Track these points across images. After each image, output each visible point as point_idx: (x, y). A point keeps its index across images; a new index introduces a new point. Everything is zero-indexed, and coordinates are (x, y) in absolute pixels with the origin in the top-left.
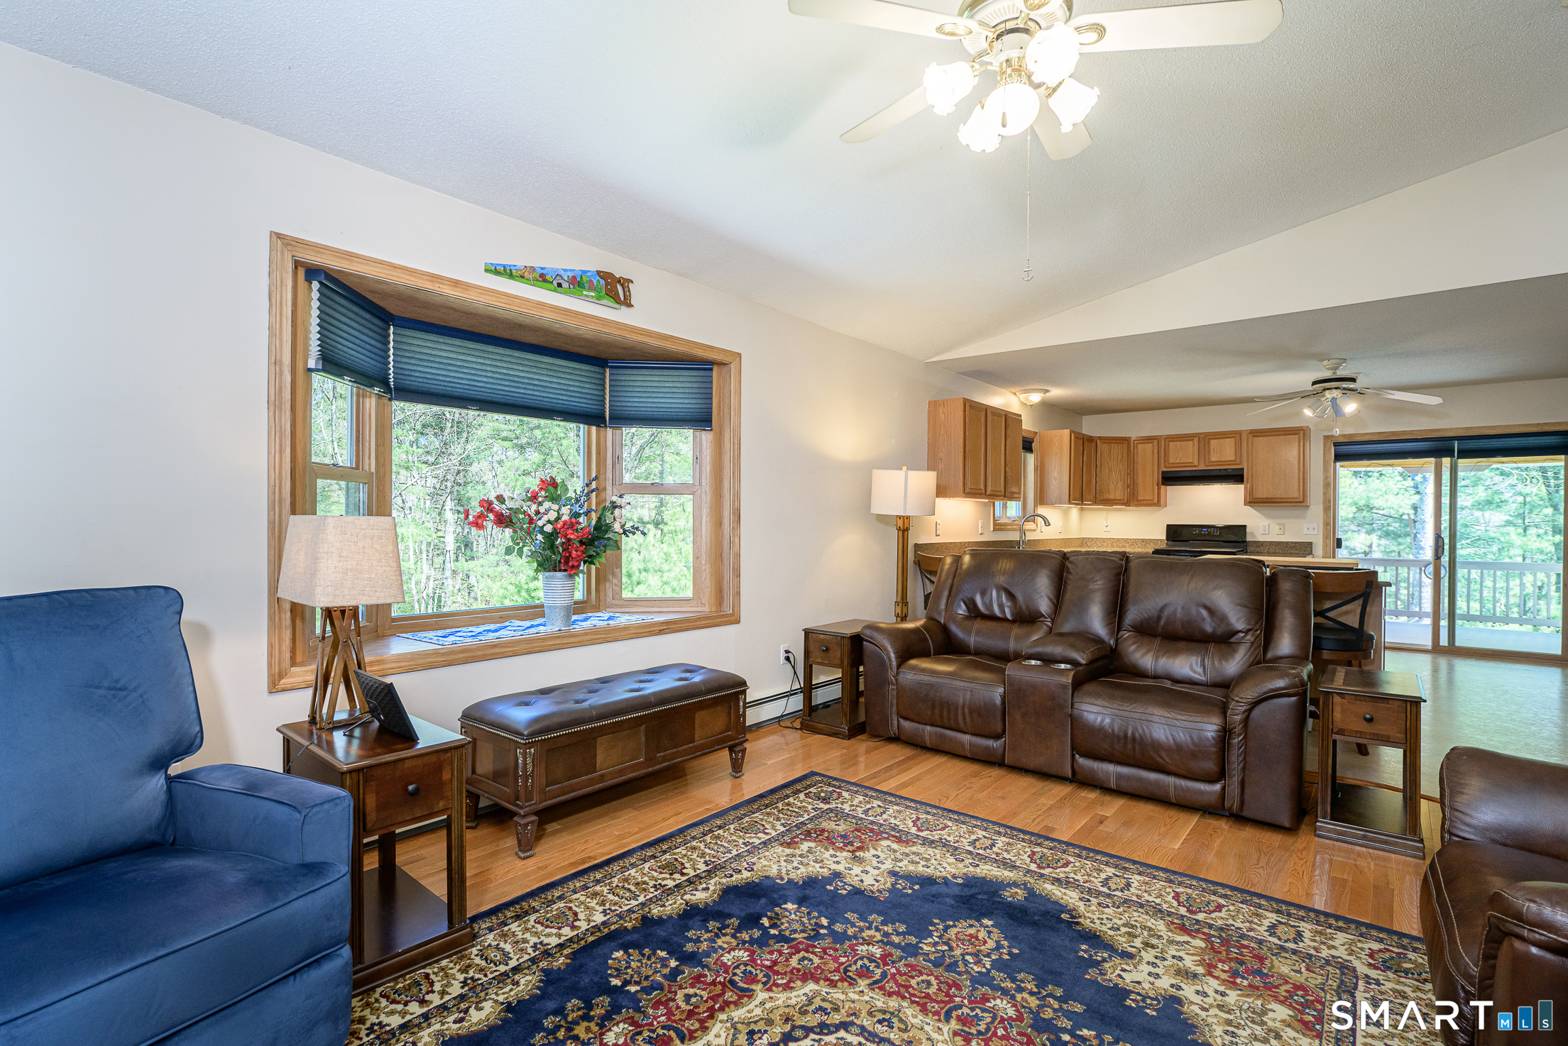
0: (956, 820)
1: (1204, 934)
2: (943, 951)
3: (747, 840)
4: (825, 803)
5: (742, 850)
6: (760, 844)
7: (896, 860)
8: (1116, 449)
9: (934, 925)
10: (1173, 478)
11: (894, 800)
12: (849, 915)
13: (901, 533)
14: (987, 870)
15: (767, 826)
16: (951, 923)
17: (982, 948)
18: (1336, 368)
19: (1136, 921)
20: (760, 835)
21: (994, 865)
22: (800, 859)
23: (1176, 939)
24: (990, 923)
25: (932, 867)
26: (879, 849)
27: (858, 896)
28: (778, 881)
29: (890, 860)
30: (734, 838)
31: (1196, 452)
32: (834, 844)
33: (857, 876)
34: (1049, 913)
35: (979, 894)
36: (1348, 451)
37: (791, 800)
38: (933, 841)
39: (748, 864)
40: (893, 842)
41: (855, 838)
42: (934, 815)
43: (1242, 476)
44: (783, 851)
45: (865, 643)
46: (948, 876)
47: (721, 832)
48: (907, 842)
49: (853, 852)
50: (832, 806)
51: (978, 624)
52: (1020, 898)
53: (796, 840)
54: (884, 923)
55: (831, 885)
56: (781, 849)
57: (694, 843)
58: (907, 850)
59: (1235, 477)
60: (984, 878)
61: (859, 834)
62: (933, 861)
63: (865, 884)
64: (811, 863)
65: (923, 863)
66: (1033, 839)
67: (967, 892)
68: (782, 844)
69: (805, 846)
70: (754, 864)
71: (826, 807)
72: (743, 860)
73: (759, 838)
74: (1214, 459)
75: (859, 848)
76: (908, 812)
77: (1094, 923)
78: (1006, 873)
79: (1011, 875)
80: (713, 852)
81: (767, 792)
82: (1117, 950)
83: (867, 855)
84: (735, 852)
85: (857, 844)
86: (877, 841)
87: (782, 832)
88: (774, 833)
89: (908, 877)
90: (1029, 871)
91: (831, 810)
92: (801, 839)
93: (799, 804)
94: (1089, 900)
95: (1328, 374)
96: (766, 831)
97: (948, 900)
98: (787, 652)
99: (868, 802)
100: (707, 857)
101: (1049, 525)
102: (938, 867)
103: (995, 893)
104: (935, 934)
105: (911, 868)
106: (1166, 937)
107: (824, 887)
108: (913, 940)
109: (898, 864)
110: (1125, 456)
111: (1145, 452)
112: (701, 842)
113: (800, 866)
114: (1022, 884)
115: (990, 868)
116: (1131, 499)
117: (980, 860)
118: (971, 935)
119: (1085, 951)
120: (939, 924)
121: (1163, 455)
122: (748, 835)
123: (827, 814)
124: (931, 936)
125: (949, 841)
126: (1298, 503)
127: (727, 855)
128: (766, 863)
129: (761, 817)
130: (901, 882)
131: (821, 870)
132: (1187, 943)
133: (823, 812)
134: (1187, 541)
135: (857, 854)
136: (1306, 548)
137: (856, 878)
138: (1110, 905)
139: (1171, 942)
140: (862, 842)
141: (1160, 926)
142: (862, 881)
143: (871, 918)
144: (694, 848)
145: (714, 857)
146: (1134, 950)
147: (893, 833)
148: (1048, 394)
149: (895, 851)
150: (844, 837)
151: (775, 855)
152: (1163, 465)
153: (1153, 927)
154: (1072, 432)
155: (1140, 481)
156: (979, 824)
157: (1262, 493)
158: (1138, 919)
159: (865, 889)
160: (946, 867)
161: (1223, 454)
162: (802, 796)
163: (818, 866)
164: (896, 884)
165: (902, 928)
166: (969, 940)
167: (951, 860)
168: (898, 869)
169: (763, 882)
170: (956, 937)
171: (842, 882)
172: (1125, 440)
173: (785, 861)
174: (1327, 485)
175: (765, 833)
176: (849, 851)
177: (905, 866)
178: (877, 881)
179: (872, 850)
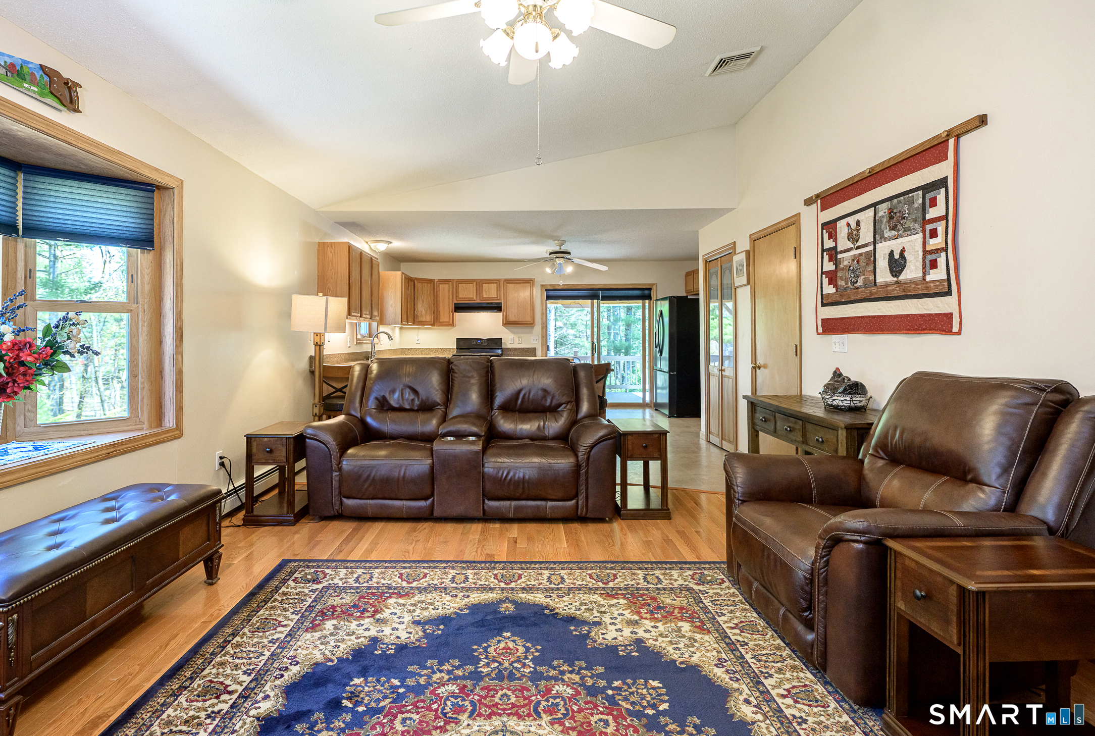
0: (429, 567)
1: (621, 594)
2: (497, 667)
3: (270, 638)
4: (317, 583)
5: (273, 649)
6: (286, 637)
7: (409, 611)
8: (427, 287)
9: (476, 650)
10: (461, 308)
11: (371, 565)
12: (410, 669)
13: (317, 348)
14: (476, 598)
15: (280, 619)
16: (485, 645)
17: (518, 654)
18: (560, 246)
19: (584, 600)
20: (279, 629)
21: (479, 592)
22: (333, 638)
23: (612, 603)
24: (509, 634)
25: (440, 608)
26: (392, 608)
27: (405, 651)
28: (329, 664)
29: (405, 613)
30: (255, 640)
31: (475, 291)
32: (352, 615)
33: (391, 635)
34: (536, 613)
35: (486, 616)
36: (553, 294)
37: (283, 589)
38: (425, 588)
39: (288, 659)
40: (397, 598)
41: (365, 604)
42: (410, 568)
43: (501, 307)
44: (313, 636)
45: (307, 440)
46: (456, 610)
47: (238, 639)
48: (407, 595)
49: (373, 616)
50: (325, 584)
51: (391, 415)
52: (512, 610)
53: (317, 622)
54: (441, 663)
55: (377, 650)
56: (309, 636)
57: (218, 659)
58: (412, 601)
59: (497, 308)
60: (480, 604)
61: (366, 600)
62: (437, 603)
63: (403, 638)
64: (345, 637)
65: (431, 607)
66: (487, 565)
67: (479, 617)
68: (307, 630)
69: (329, 625)
70: (295, 657)
71: (320, 586)
72: (281, 657)
73: (281, 632)
74: (485, 296)
75: (376, 612)
76: (390, 571)
77: (566, 610)
78: (491, 595)
79: (494, 595)
80: (244, 661)
81: (255, 588)
82: (590, 623)
83: (386, 614)
84: (268, 654)
85: (371, 609)
86: (384, 601)
87: (298, 620)
88: (292, 624)
89: (429, 622)
90: (503, 589)
91: (327, 588)
92: (321, 621)
93: (295, 591)
94: (551, 596)
95: (557, 249)
96: (282, 623)
97: (470, 629)
98: (221, 458)
99: (353, 573)
100: (242, 667)
101: (392, 339)
102: (444, 606)
103: (495, 612)
104: (482, 657)
105: (426, 614)
106: (606, 604)
107: (372, 653)
108: (471, 668)
109: (414, 614)
110: (432, 292)
111: (444, 290)
112: (224, 655)
113: (338, 644)
114: (506, 599)
115: (478, 595)
116: (436, 321)
117: (467, 591)
118: (504, 648)
119: (575, 630)
120: (478, 649)
121: (455, 292)
122: (267, 633)
123: (326, 592)
124: (480, 660)
125: (436, 585)
126: (530, 324)
127: (261, 658)
128: (305, 652)
129: (267, 613)
130: (427, 627)
131: (359, 641)
132: (618, 603)
133: (321, 591)
134: (468, 349)
135: (378, 616)
136: (532, 351)
137: (392, 637)
138: (564, 595)
139: (611, 606)
140: (373, 606)
141: (597, 598)
142: (398, 637)
143: (429, 663)
144: (222, 664)
145: (250, 665)
146: (597, 618)
147: (391, 591)
148: (390, 245)
149: (404, 605)
150: (355, 606)
151: (308, 642)
152: (455, 299)
153: (595, 600)
154: (402, 273)
155: (441, 309)
156: (446, 565)
157: (512, 318)
158: (584, 598)
159: (407, 644)
160: (450, 605)
161: (490, 293)
162: (291, 583)
163: (353, 637)
164: (426, 630)
165: (457, 663)
166: (506, 652)
167: (448, 598)
168: (418, 618)
169: (316, 670)
170: (496, 653)
171: (383, 644)
172: (431, 281)
173: (322, 644)
174: (542, 314)
175: (283, 626)
176: (369, 617)
177: (419, 614)
178: (410, 633)
179: (386, 610)
